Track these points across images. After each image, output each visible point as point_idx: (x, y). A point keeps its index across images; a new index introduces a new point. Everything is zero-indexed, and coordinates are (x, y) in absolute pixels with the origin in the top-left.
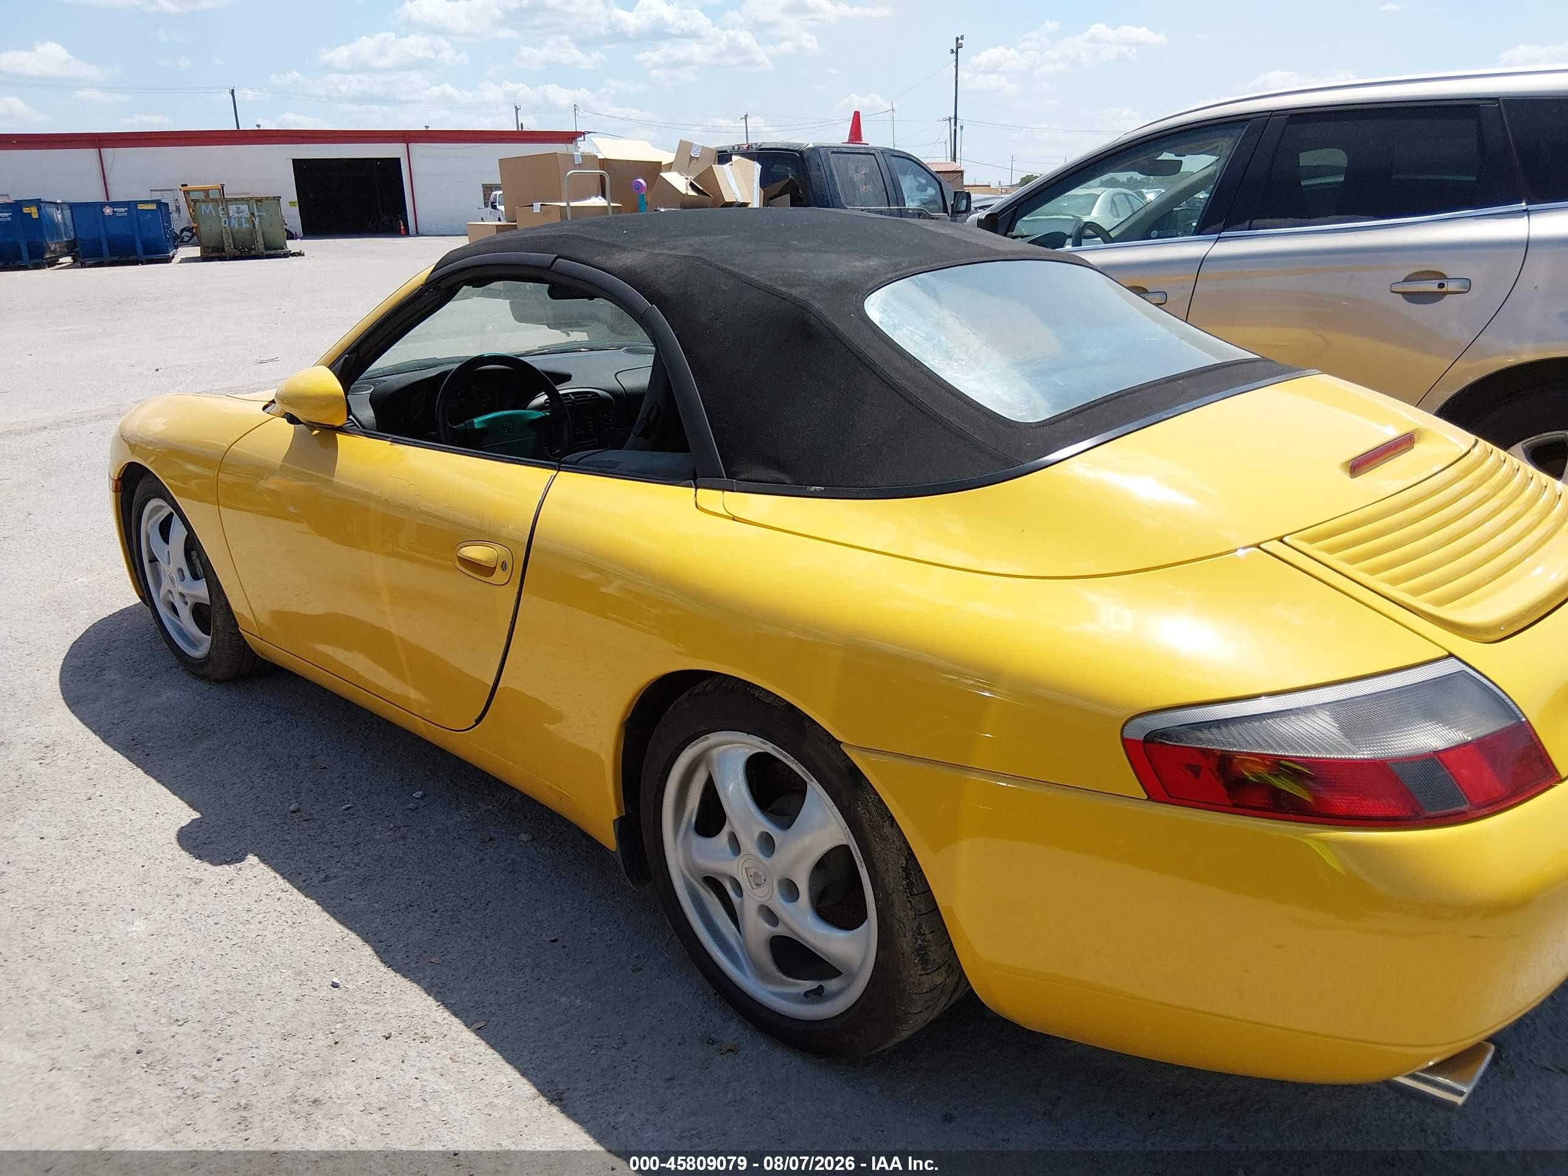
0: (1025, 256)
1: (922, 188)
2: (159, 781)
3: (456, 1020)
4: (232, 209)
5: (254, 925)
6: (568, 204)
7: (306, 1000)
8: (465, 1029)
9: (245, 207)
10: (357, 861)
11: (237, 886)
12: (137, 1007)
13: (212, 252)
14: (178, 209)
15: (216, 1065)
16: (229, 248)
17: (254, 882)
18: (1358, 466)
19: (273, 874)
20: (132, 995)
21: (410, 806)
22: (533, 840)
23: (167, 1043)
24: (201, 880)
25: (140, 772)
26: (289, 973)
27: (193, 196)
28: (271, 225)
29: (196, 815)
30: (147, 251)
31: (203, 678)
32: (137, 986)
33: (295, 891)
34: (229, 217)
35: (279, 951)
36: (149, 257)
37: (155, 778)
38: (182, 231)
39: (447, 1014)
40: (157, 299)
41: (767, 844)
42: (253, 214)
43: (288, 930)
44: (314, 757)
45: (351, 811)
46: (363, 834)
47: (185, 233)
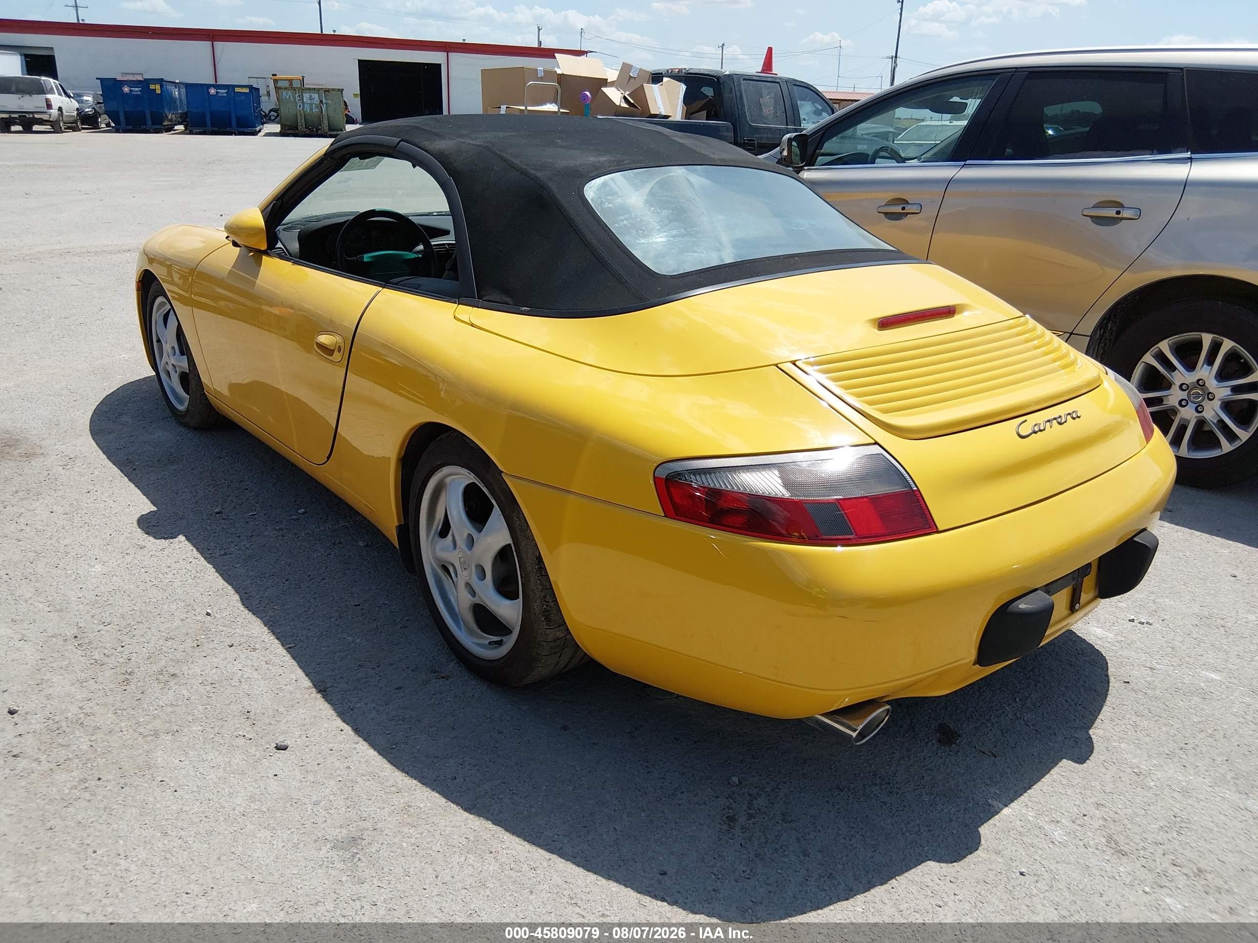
0: (731, 164)
1: (818, 113)
2: (136, 486)
3: (276, 641)
4: (306, 96)
5: (170, 576)
6: (526, 108)
7: (188, 620)
8: (281, 647)
9: (316, 96)
10: (248, 546)
11: (166, 553)
12: (82, 613)
13: (289, 129)
14: (268, 93)
15: (120, 649)
16: (301, 127)
17: (178, 551)
18: (886, 323)
19: (191, 548)
20: (81, 606)
21: (294, 517)
22: (367, 546)
23: (94, 635)
24: (145, 547)
25: (126, 479)
26: (183, 604)
27: (280, 84)
28: (335, 111)
29: (154, 508)
30: (238, 126)
31: (185, 425)
32: (86, 601)
33: (203, 559)
34: (303, 103)
35: (180, 592)
36: (242, 130)
37: (134, 484)
38: (270, 111)
39: (273, 637)
40: (238, 162)
41: (471, 542)
42: (321, 102)
43: (190, 580)
44: (241, 481)
45: (254, 517)
46: (257, 531)
47: (272, 113)
